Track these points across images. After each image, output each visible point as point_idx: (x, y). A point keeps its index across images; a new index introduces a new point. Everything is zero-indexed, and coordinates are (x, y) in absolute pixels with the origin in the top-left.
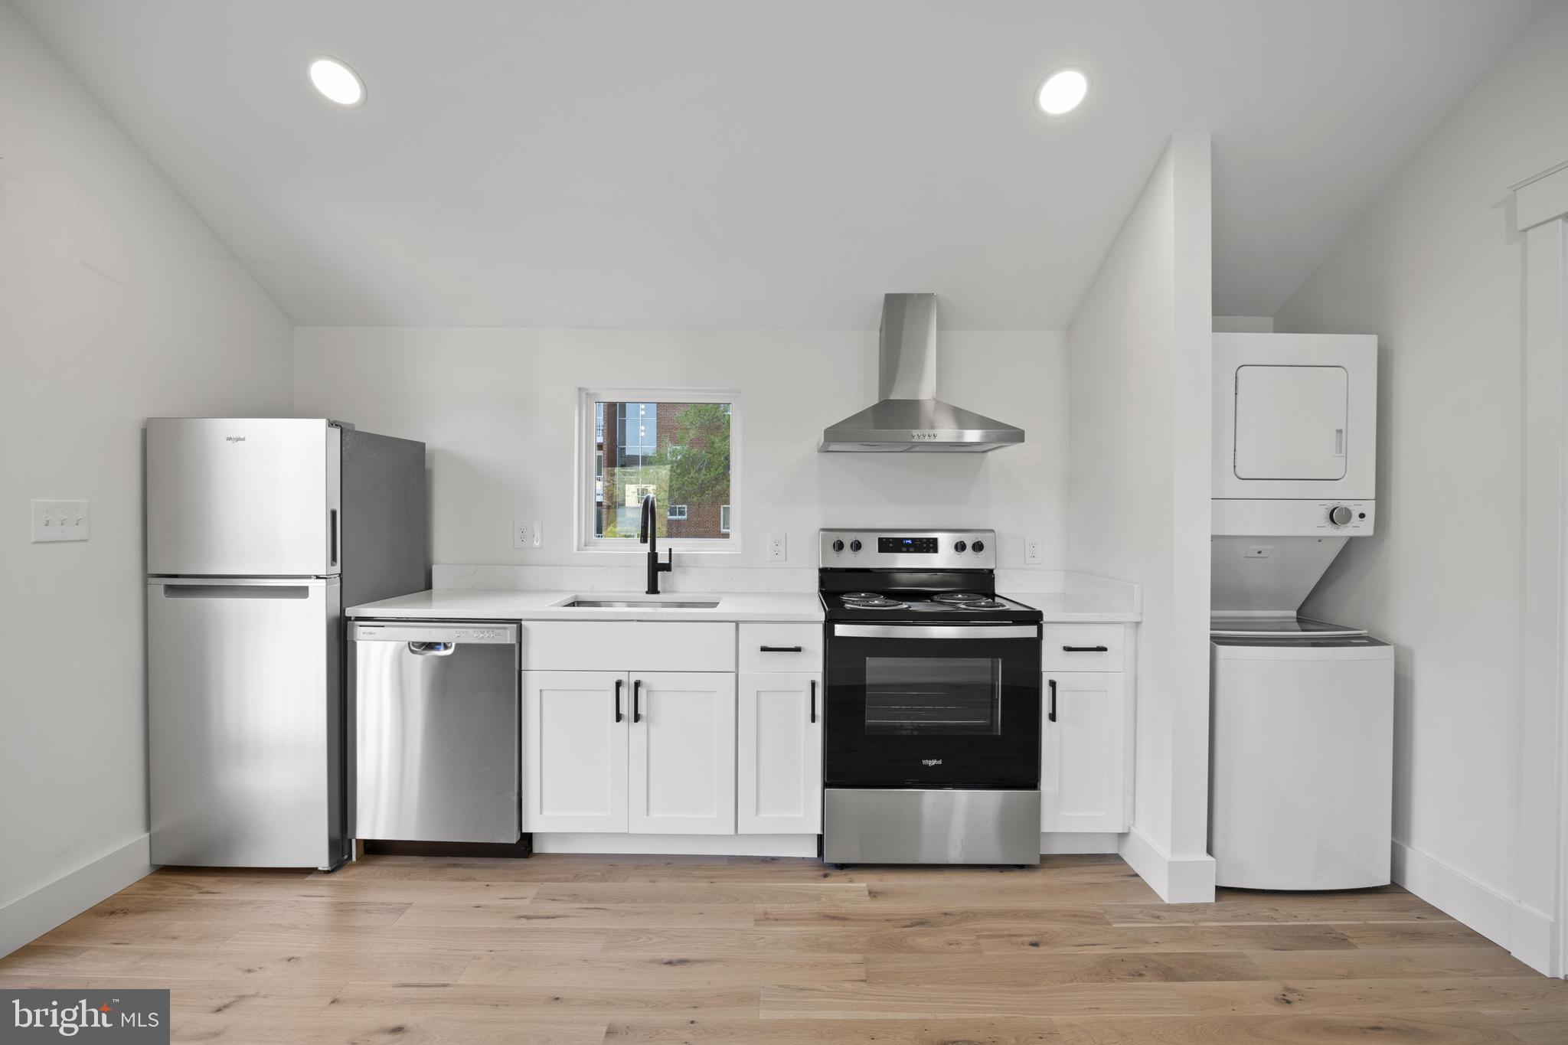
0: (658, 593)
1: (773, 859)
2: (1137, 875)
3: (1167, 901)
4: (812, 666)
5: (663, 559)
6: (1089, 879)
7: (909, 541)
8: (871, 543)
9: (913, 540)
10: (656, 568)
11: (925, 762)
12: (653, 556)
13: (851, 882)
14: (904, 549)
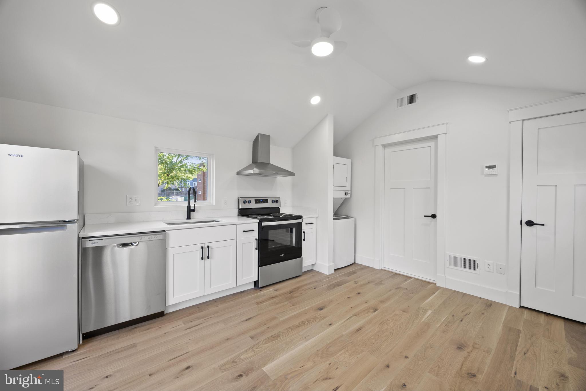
0: (191, 219)
1: (244, 291)
2: (319, 272)
3: (328, 274)
4: (255, 235)
5: (192, 208)
6: (311, 275)
7: (262, 200)
8: (253, 201)
9: (263, 200)
10: (190, 211)
11: (281, 255)
12: (189, 207)
13: (268, 290)
14: (261, 202)
